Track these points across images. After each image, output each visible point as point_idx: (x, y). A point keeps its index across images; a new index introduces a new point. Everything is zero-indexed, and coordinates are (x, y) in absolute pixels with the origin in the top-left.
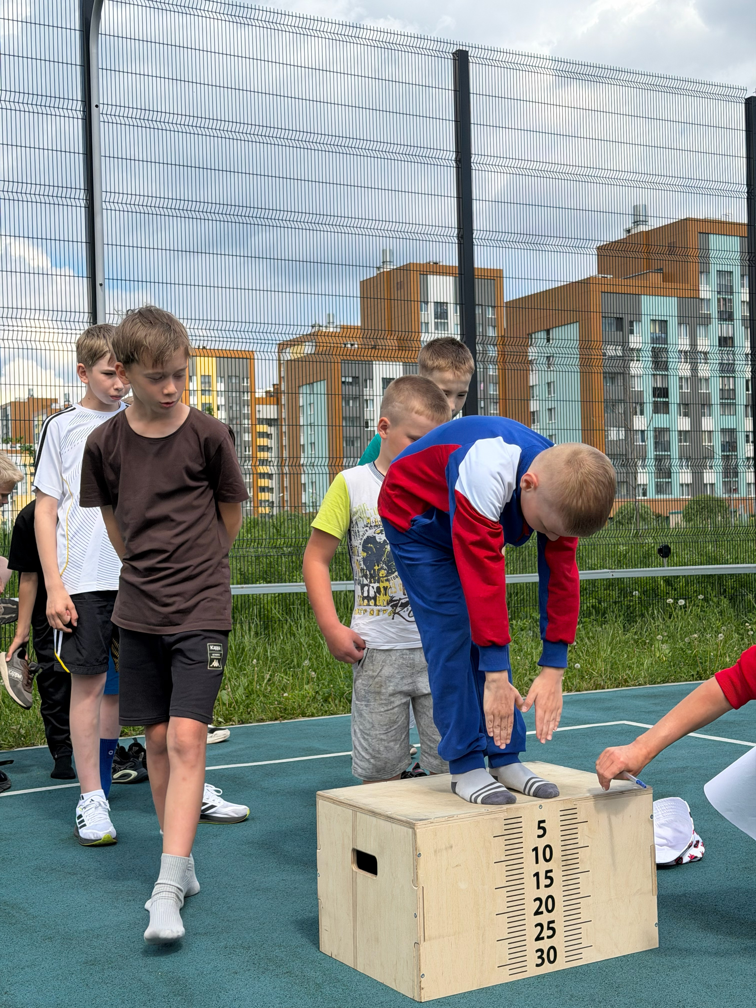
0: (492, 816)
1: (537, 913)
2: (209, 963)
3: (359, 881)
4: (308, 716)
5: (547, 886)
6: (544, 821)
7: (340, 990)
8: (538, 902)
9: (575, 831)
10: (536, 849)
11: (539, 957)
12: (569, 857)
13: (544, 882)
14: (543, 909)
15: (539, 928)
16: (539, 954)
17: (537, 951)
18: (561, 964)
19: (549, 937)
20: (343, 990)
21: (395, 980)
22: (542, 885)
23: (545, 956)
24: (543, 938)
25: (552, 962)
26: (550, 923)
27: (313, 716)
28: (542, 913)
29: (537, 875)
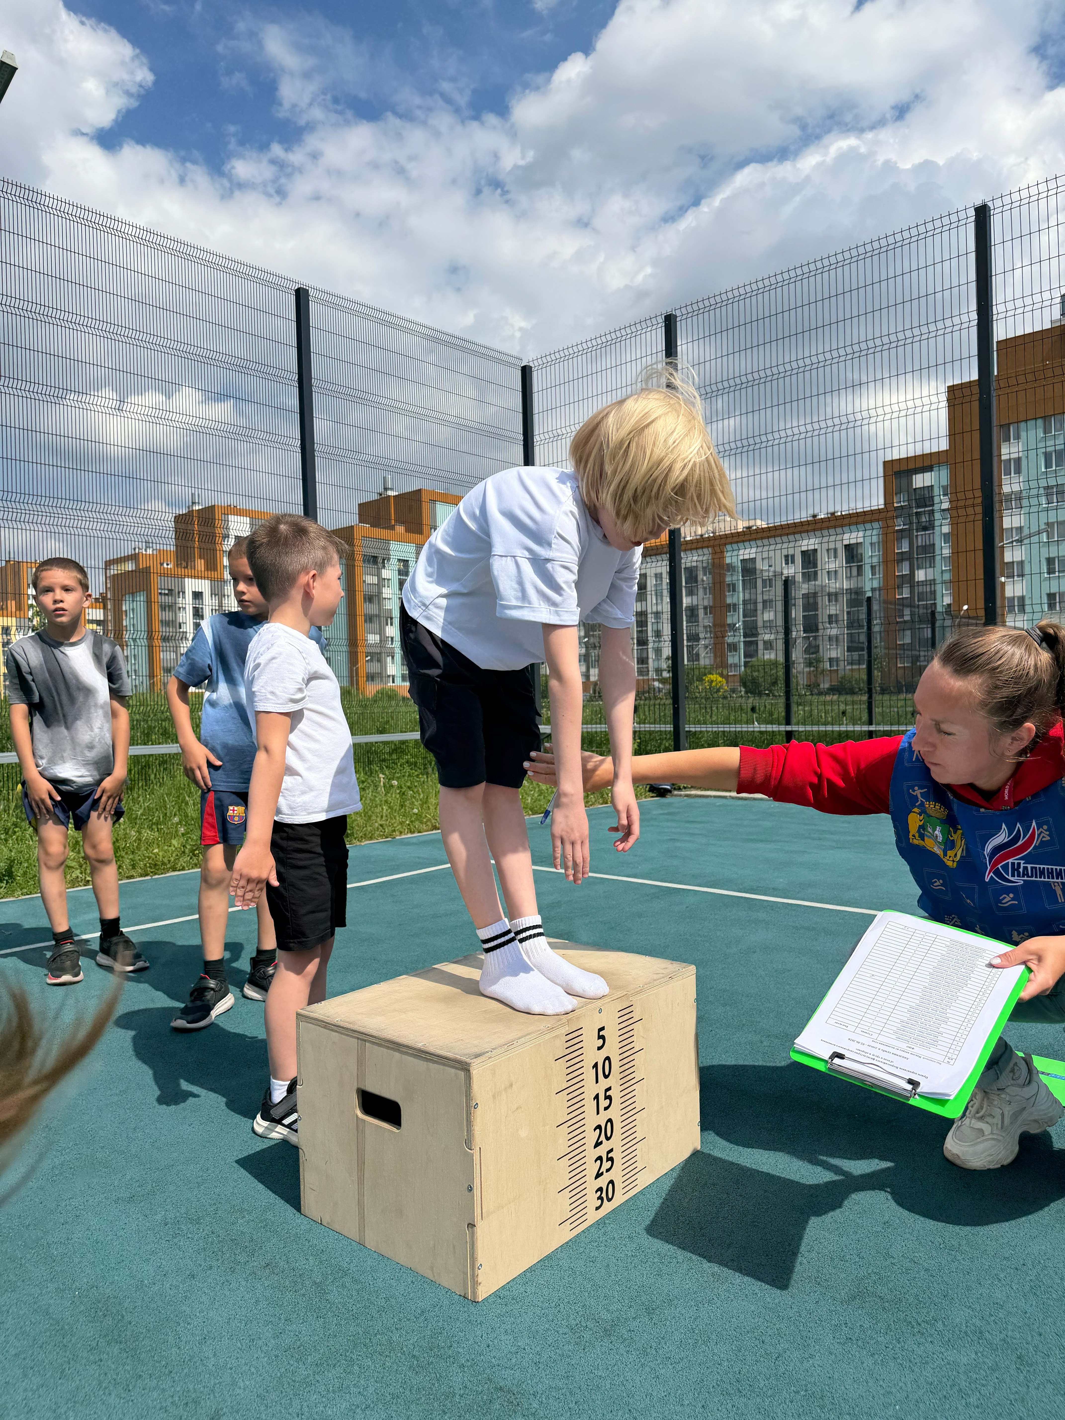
0: (553, 1034)
1: (598, 1144)
2: (148, 1260)
3: (367, 1131)
4: (179, 870)
5: (606, 1109)
6: (603, 1029)
7: (354, 1293)
8: (598, 1130)
9: (631, 1033)
10: (596, 1066)
11: (600, 1198)
12: (626, 1067)
13: (604, 1103)
14: (603, 1138)
15: (599, 1162)
16: (599, 1193)
17: (596, 1192)
18: (619, 1198)
19: (608, 1170)
20: (358, 1291)
21: (432, 1268)
22: (601, 1109)
23: (604, 1195)
24: (602, 1174)
25: (609, 1200)
26: (609, 1152)
27: (183, 869)
28: (601, 1143)
29: (597, 1097)
